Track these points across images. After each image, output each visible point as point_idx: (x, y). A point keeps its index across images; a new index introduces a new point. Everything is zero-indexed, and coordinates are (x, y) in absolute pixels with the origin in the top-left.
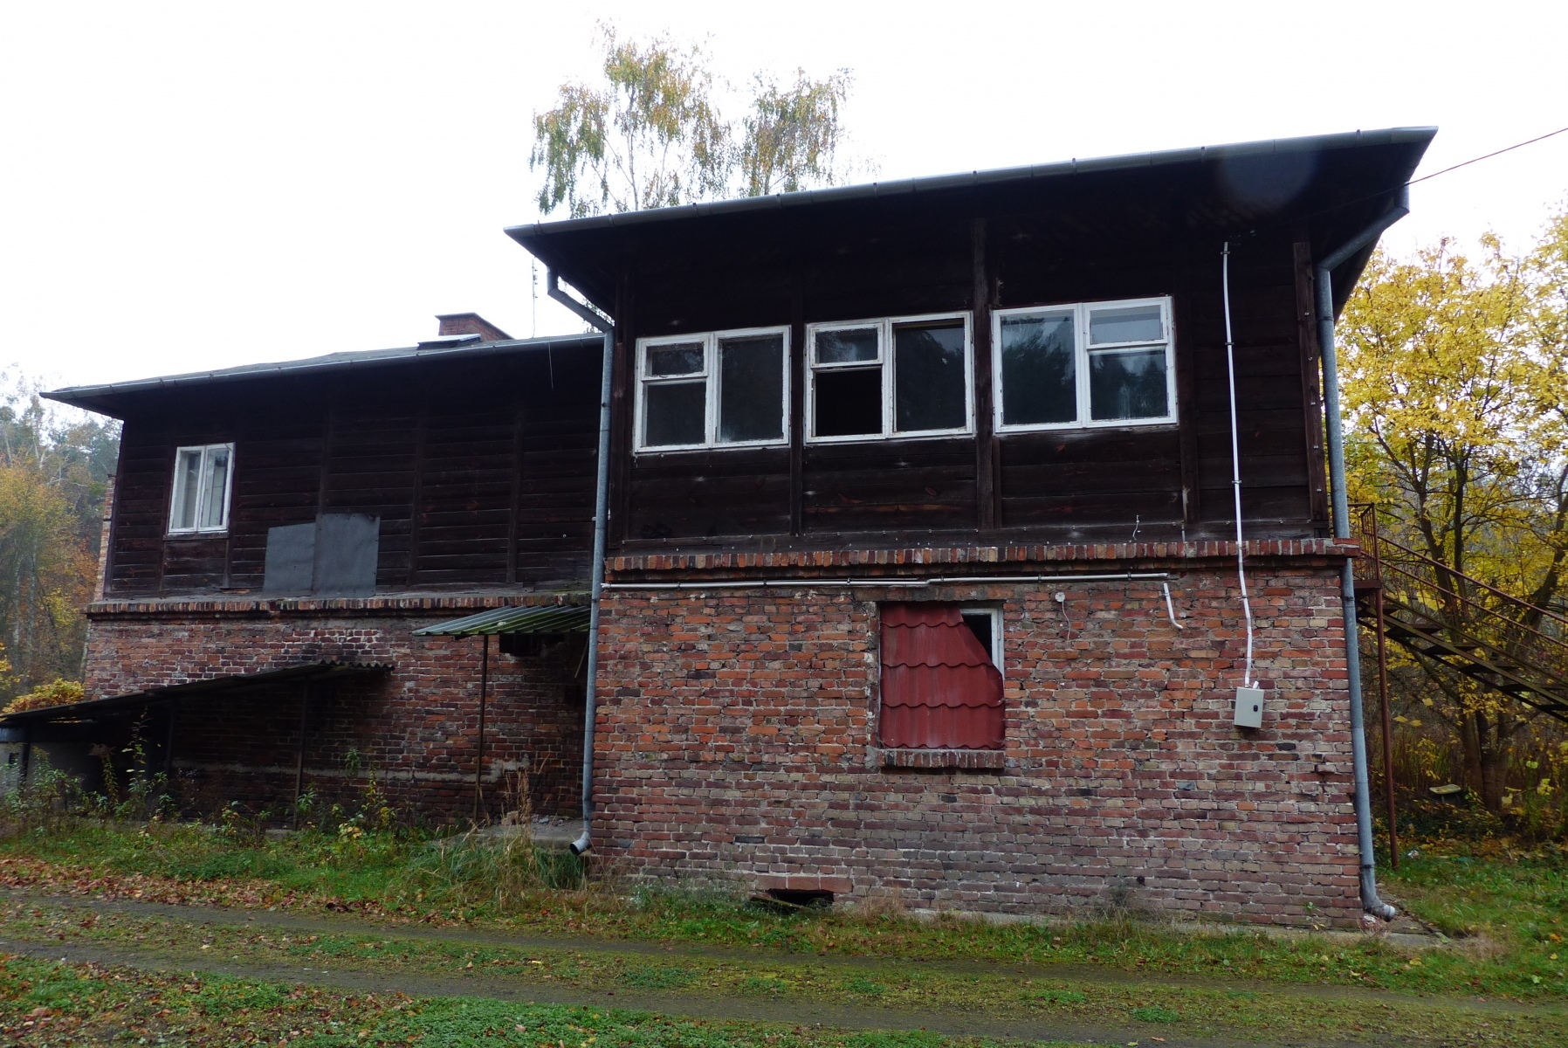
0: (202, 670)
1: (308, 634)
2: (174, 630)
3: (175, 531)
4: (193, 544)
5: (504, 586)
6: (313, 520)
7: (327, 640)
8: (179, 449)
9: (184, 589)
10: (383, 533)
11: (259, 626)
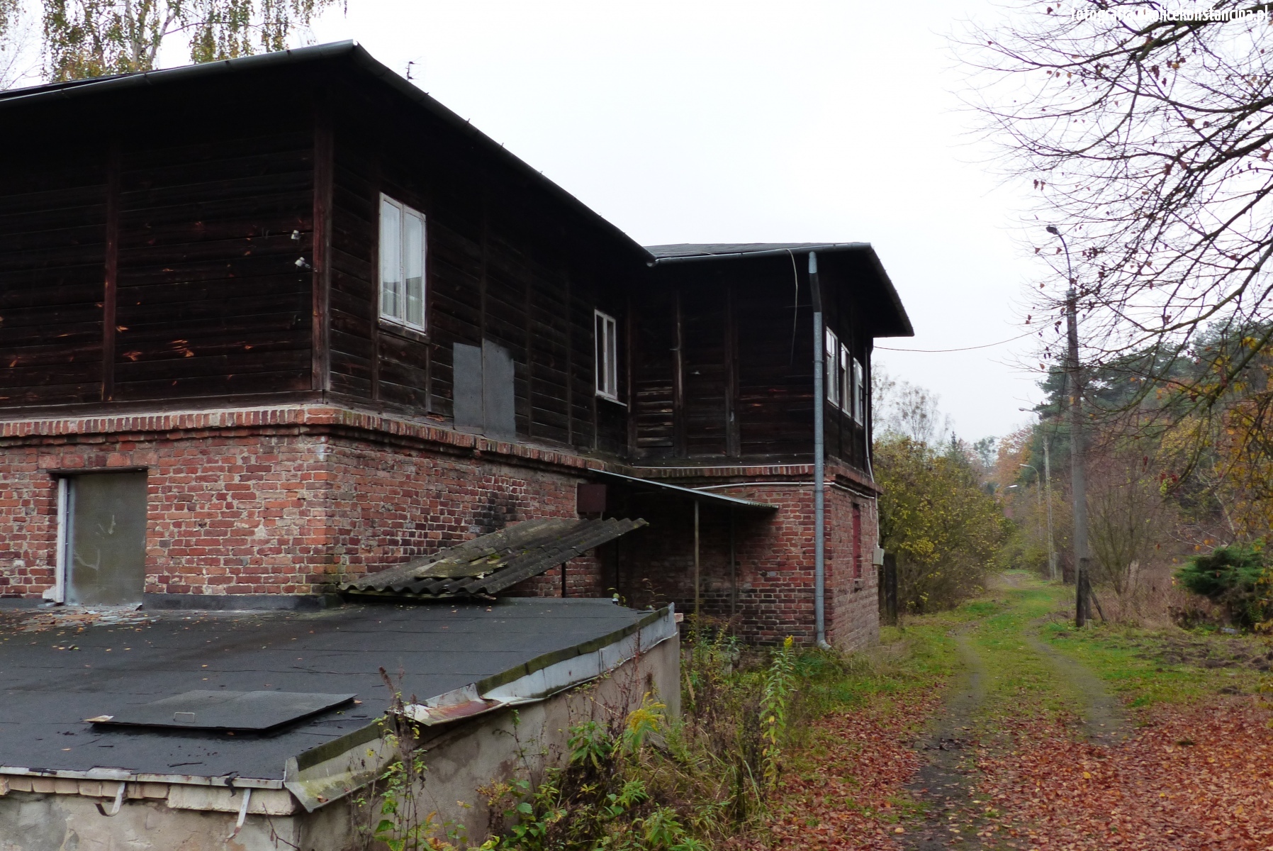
1: (489, 481)
3: (386, 316)
4: (402, 343)
5: (568, 447)
6: (479, 344)
7: (500, 488)
8: (383, 196)
9: (397, 404)
10: (517, 375)
11: (463, 466)
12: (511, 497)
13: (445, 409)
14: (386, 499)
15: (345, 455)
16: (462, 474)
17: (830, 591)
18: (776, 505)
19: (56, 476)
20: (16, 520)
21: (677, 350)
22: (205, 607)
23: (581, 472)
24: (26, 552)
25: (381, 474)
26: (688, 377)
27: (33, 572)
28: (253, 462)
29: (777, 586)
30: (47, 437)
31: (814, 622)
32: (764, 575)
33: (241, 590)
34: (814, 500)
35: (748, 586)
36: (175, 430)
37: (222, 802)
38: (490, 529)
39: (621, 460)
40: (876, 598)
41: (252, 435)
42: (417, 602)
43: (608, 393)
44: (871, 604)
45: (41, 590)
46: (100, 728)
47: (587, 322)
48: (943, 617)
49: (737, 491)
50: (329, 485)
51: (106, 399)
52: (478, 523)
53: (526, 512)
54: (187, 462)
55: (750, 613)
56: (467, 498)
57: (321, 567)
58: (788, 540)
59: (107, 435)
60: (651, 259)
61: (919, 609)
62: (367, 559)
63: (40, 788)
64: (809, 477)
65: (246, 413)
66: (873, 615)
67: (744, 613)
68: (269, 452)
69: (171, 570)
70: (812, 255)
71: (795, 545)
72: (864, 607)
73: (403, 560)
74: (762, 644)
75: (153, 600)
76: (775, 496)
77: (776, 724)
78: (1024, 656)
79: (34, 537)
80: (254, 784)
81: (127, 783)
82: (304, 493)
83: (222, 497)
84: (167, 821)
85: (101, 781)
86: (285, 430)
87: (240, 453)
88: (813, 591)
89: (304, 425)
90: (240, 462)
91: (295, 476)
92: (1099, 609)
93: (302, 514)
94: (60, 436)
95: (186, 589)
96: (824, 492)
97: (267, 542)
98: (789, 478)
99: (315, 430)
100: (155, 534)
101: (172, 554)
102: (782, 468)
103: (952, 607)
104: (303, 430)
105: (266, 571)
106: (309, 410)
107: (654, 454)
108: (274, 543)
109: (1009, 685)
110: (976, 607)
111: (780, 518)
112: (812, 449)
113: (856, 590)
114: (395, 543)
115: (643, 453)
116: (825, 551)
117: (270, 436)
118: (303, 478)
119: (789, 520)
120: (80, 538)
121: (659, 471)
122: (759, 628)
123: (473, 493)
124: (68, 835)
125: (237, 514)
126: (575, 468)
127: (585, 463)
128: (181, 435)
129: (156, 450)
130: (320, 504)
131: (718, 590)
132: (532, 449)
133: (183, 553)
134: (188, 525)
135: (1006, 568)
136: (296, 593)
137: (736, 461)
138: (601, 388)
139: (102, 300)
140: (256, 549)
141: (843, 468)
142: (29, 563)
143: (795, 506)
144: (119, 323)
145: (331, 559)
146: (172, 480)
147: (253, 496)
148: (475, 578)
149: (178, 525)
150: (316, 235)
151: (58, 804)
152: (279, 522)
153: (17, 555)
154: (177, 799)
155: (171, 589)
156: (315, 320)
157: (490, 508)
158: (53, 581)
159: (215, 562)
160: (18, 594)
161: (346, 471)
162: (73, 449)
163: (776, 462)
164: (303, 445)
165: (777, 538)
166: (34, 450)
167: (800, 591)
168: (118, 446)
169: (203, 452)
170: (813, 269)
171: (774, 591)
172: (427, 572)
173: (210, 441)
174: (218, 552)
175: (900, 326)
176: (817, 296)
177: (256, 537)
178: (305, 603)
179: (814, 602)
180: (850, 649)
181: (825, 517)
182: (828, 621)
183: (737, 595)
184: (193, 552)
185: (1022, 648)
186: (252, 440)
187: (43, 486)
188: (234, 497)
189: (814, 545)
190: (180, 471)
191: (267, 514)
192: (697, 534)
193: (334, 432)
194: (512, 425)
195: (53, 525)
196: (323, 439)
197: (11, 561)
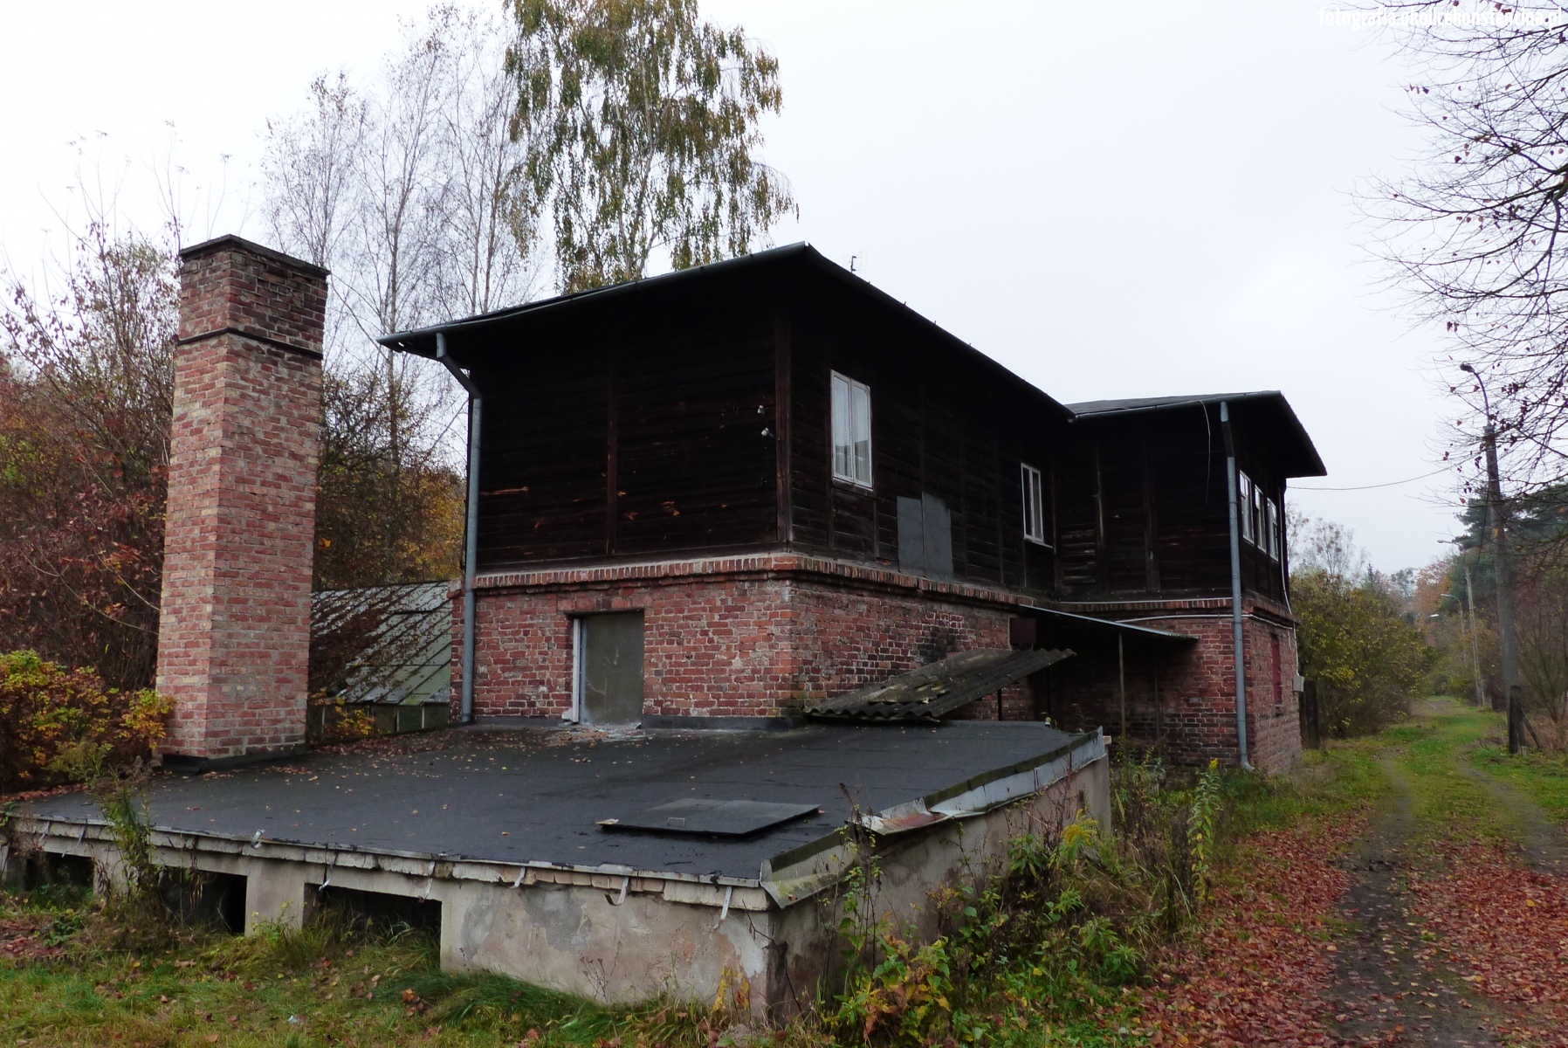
0: (877, 651)
1: (931, 616)
2: (858, 602)
3: (838, 476)
4: (852, 498)
5: (1000, 585)
6: (919, 497)
7: (941, 623)
8: (833, 372)
9: (849, 552)
10: (953, 523)
11: (908, 604)
12: (951, 631)
13: (891, 555)
14: (842, 633)
15: (806, 595)
16: (907, 611)
17: (1252, 716)
18: (1196, 636)
19: (571, 616)
20: (540, 653)
21: (1098, 496)
22: (692, 727)
23: (1013, 608)
24: (549, 680)
25: (837, 612)
26: (1108, 521)
27: (554, 696)
28: (730, 603)
29: (1200, 710)
30: (564, 584)
31: (1237, 745)
32: (1187, 701)
33: (721, 712)
34: (1233, 632)
35: (1171, 711)
36: (666, 577)
37: (709, 897)
38: (932, 659)
39: (1049, 596)
40: (1298, 722)
41: (729, 580)
42: (871, 724)
43: (1035, 537)
44: (1293, 728)
45: (561, 712)
46: (608, 829)
47: (1014, 474)
48: (1365, 742)
49: (1159, 624)
50: (793, 622)
51: (610, 551)
52: (923, 654)
53: (964, 644)
54: (676, 604)
55: (1174, 736)
56: (913, 632)
57: (788, 692)
58: (1210, 668)
59: (611, 582)
60: (1071, 415)
61: (1341, 733)
62: (827, 686)
63: (561, 879)
64: (1228, 609)
65: (723, 561)
66: (1295, 739)
67: (1169, 736)
68: (743, 593)
69: (664, 695)
70: (1223, 405)
71: (1217, 674)
72: (1286, 731)
73: (857, 686)
74: (1187, 765)
75: (650, 721)
76: (1195, 627)
77: (1204, 841)
78: (1453, 782)
79: (554, 668)
80: (735, 882)
81: (630, 878)
82: (773, 629)
83: (705, 633)
84: (663, 912)
85: (609, 876)
86: (756, 576)
87: (719, 596)
88: (1235, 716)
89: (772, 571)
90: (719, 603)
91: (765, 614)
92: (1534, 736)
93: (772, 647)
94: (574, 584)
95: (677, 711)
96: (1243, 623)
97: (743, 671)
98: (1208, 611)
99: (781, 575)
100: (651, 665)
101: (665, 682)
102: (1201, 601)
103: (1375, 732)
104: (770, 575)
105: (742, 696)
106: (776, 558)
107: (1079, 591)
108: (748, 672)
109: (1440, 809)
110: (1401, 732)
111: (1201, 648)
112: (1230, 584)
113: (1278, 715)
114: (851, 672)
115: (1069, 589)
116: (1246, 678)
117: (744, 581)
118: (772, 616)
119: (1210, 650)
120: (591, 668)
121: (1084, 606)
122: (1183, 750)
123: (918, 628)
124: (583, 921)
125: (717, 648)
126: (1008, 604)
127: (1017, 600)
128: (671, 581)
129: (651, 594)
130: (786, 639)
131: (1143, 715)
132: (968, 588)
133: (674, 681)
134: (677, 657)
135: (1430, 694)
136: (767, 715)
137: (1156, 596)
138: (1029, 532)
139: (606, 471)
140: (733, 677)
141: (1260, 601)
142: (551, 689)
143: (1214, 637)
144: (620, 489)
145: (796, 686)
146: (665, 619)
147: (730, 632)
148: (921, 703)
149: (669, 657)
150: (778, 409)
151: (575, 894)
152: (752, 655)
153: (542, 683)
154: (670, 893)
155: (665, 711)
156: (779, 482)
157: (933, 641)
158: (570, 704)
159: (700, 688)
160: (543, 712)
161: (807, 610)
162: (584, 594)
163: (1195, 597)
164: (771, 588)
165: (1198, 667)
166: (554, 596)
167: (1222, 716)
168: (620, 591)
169: (689, 596)
170: (1224, 417)
171: (1197, 716)
172: (879, 697)
173: (694, 586)
174: (703, 680)
175: (1311, 465)
176: (1229, 441)
177: (733, 667)
178: (775, 724)
179: (1236, 726)
180: (1273, 771)
181: (1244, 647)
182: (1251, 744)
183: (1161, 719)
184: (682, 680)
185: (1451, 773)
186: (728, 585)
187: (563, 625)
188: (714, 633)
189: (1234, 673)
190: (671, 612)
191: (743, 648)
192: (1121, 663)
193: (797, 576)
194: (950, 567)
195: (570, 657)
196: (788, 583)
197: (537, 687)
